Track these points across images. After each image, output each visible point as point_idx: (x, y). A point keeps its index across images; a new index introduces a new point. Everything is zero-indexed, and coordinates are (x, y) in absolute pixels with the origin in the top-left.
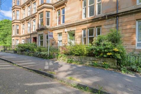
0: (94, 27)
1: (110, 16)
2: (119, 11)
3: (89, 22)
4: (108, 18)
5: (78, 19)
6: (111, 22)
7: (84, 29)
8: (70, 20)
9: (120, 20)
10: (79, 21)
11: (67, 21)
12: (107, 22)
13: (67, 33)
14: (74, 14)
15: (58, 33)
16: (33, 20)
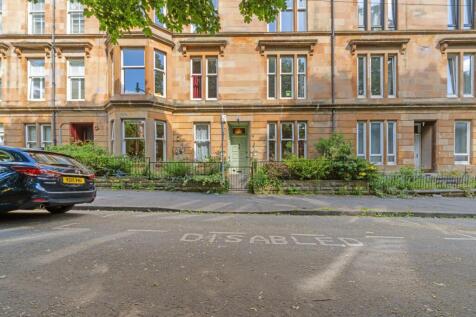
0: (293, 122)
1: (324, 108)
2: (336, 102)
3: (284, 110)
4: (320, 110)
5: (259, 97)
6: (324, 117)
7: (272, 123)
8: (234, 95)
9: (338, 116)
10: (259, 102)
11: (226, 95)
12: (317, 115)
13: (226, 126)
14: (247, 83)
15: (195, 123)
16: (67, 58)
